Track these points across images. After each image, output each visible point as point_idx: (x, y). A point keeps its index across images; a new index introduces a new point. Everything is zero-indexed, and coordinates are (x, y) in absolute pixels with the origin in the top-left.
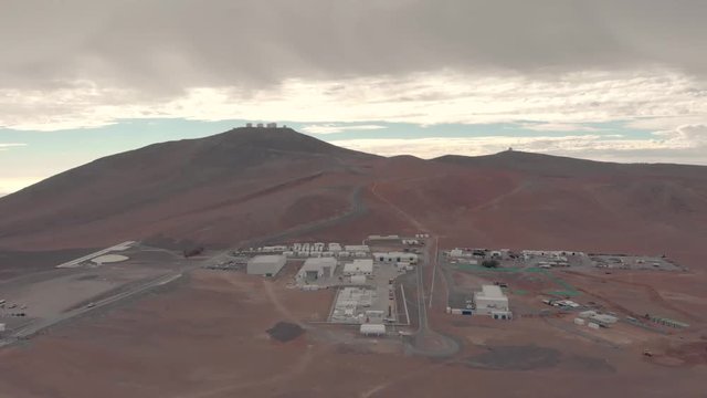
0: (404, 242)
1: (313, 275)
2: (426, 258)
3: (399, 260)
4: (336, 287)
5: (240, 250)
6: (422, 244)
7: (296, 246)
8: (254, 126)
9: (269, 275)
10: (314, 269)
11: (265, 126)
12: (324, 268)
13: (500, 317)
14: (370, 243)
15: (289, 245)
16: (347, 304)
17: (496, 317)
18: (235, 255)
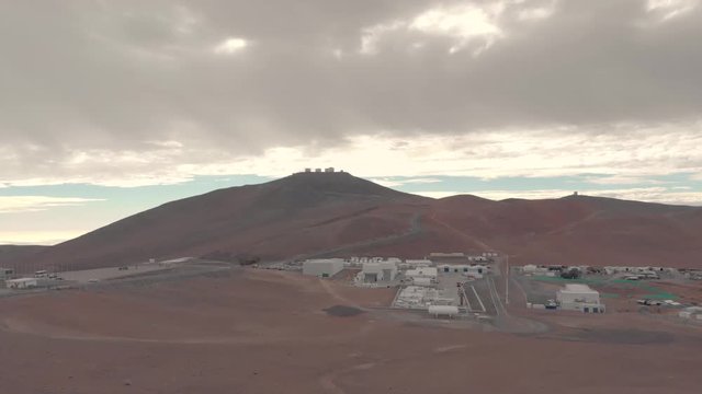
0: (470, 258)
1: (372, 277)
2: (496, 271)
3: (466, 270)
4: (398, 287)
5: (296, 261)
6: (490, 261)
7: (353, 259)
8: (313, 171)
9: (325, 275)
10: (373, 272)
11: (323, 171)
12: (384, 271)
13: (591, 310)
14: (433, 259)
15: (347, 258)
16: (410, 296)
17: (586, 310)
18: (290, 264)
